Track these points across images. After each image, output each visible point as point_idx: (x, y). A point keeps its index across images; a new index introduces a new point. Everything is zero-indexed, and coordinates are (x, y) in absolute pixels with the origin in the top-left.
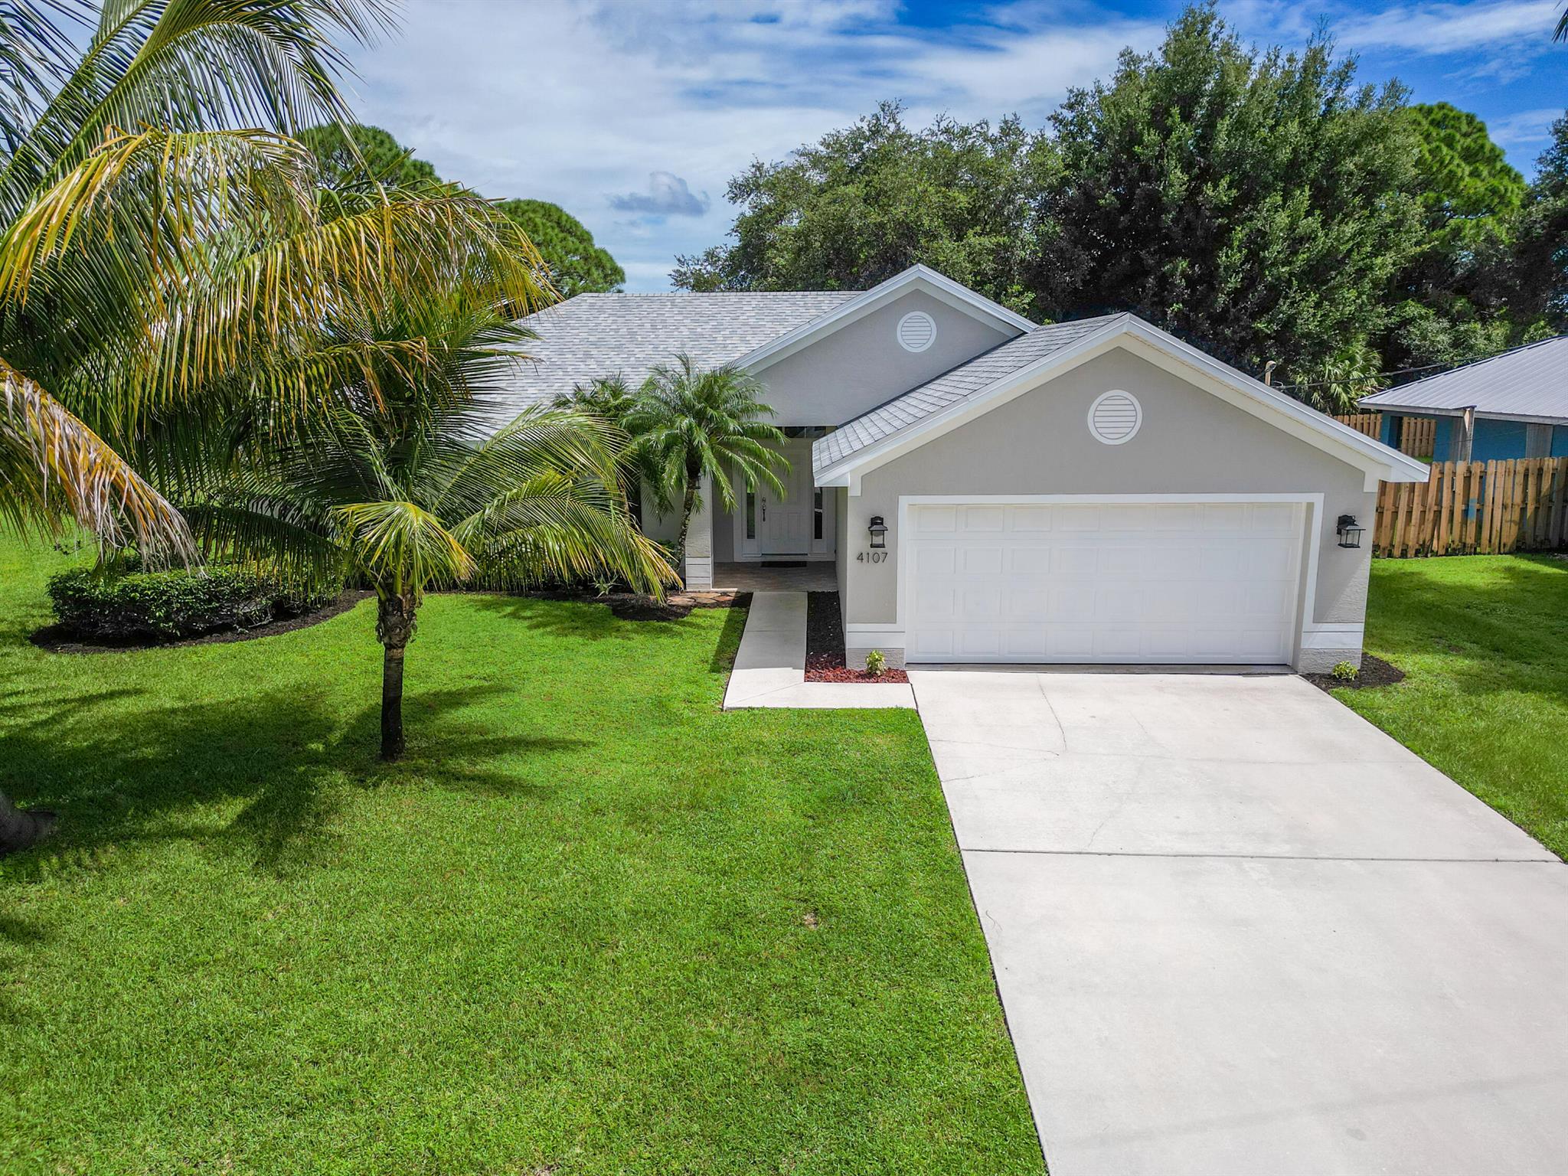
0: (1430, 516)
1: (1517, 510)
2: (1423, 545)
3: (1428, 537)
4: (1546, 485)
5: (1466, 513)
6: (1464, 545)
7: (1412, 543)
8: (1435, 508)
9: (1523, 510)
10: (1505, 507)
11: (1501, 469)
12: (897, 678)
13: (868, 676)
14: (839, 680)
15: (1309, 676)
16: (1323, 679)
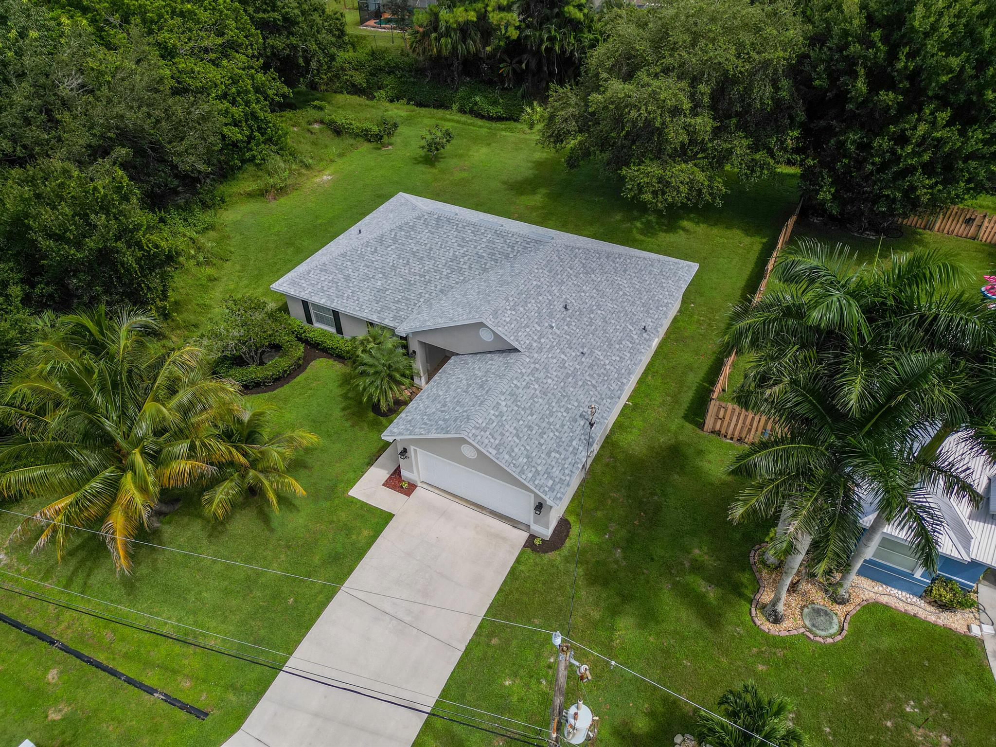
0: (746, 429)
2: (741, 438)
3: (744, 436)
5: (763, 433)
7: (737, 437)
12: (408, 492)
13: (401, 487)
14: (392, 487)
15: (530, 535)
16: (531, 539)
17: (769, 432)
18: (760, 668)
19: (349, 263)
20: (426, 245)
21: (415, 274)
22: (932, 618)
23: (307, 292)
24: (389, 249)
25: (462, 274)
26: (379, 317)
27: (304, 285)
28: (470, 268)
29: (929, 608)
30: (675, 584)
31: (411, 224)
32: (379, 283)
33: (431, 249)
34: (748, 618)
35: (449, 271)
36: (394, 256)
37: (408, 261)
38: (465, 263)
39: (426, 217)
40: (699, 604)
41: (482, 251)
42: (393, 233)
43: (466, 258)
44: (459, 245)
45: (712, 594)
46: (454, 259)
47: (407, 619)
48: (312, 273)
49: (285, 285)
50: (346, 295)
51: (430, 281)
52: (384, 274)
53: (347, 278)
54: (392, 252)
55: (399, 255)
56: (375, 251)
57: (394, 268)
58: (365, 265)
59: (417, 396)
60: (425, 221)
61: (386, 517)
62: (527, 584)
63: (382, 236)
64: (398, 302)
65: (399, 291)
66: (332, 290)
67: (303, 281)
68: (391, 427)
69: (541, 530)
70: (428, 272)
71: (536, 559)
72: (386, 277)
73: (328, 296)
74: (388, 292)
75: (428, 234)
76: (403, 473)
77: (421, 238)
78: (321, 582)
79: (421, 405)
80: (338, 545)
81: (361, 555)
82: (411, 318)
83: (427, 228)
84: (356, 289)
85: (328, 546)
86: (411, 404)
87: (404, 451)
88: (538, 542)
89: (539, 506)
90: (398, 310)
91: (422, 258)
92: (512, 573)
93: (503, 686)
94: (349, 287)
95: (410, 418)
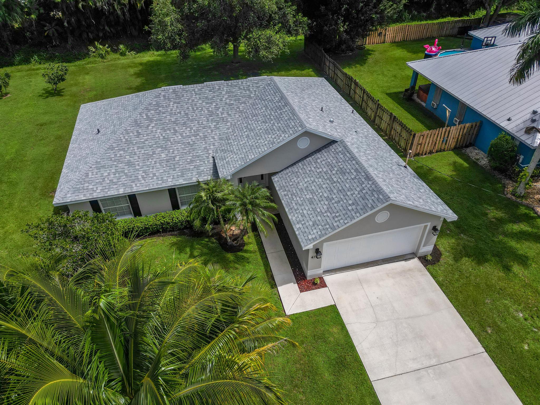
0: (434, 143)
1: (456, 139)
2: (430, 151)
3: (432, 149)
4: (465, 131)
5: (443, 141)
6: (441, 149)
7: (428, 151)
8: (435, 141)
9: (458, 138)
10: (453, 138)
11: (454, 129)
12: (323, 285)
13: (315, 284)
14: (308, 289)
15: (420, 258)
16: (423, 260)
17: (446, 139)
19: (122, 152)
20: (180, 113)
21: (189, 137)
23: (98, 191)
24: (150, 128)
25: (227, 122)
26: (185, 180)
27: (91, 187)
32: (163, 155)
33: (187, 114)
35: (215, 124)
36: (159, 131)
37: (175, 130)
38: (222, 113)
39: (163, 94)
41: (228, 101)
42: (144, 115)
43: (220, 110)
44: (207, 103)
46: (211, 114)
47: (434, 362)
48: (90, 174)
50: (140, 177)
51: (205, 137)
52: (161, 147)
53: (129, 164)
54: (154, 129)
55: (163, 129)
56: (139, 134)
57: (166, 139)
58: (138, 148)
59: (287, 210)
60: (164, 96)
61: (333, 309)
62: (456, 285)
63: (136, 121)
64: (192, 161)
65: (186, 153)
66: (123, 179)
67: (87, 185)
68: (301, 238)
69: (427, 249)
70: (198, 130)
71: (440, 269)
72: (165, 148)
73: (124, 185)
74: (177, 159)
75: (175, 105)
76: (310, 273)
77: (172, 110)
78: (352, 387)
79: (305, 212)
80: (329, 353)
81: (352, 347)
82: (219, 165)
83: (171, 101)
84: (145, 168)
85: (320, 360)
86: (290, 217)
87: (318, 252)
88: (430, 258)
89: (435, 229)
90: (197, 167)
91: (185, 123)
92: (441, 285)
93: (528, 351)
94: (138, 170)
95: (311, 223)
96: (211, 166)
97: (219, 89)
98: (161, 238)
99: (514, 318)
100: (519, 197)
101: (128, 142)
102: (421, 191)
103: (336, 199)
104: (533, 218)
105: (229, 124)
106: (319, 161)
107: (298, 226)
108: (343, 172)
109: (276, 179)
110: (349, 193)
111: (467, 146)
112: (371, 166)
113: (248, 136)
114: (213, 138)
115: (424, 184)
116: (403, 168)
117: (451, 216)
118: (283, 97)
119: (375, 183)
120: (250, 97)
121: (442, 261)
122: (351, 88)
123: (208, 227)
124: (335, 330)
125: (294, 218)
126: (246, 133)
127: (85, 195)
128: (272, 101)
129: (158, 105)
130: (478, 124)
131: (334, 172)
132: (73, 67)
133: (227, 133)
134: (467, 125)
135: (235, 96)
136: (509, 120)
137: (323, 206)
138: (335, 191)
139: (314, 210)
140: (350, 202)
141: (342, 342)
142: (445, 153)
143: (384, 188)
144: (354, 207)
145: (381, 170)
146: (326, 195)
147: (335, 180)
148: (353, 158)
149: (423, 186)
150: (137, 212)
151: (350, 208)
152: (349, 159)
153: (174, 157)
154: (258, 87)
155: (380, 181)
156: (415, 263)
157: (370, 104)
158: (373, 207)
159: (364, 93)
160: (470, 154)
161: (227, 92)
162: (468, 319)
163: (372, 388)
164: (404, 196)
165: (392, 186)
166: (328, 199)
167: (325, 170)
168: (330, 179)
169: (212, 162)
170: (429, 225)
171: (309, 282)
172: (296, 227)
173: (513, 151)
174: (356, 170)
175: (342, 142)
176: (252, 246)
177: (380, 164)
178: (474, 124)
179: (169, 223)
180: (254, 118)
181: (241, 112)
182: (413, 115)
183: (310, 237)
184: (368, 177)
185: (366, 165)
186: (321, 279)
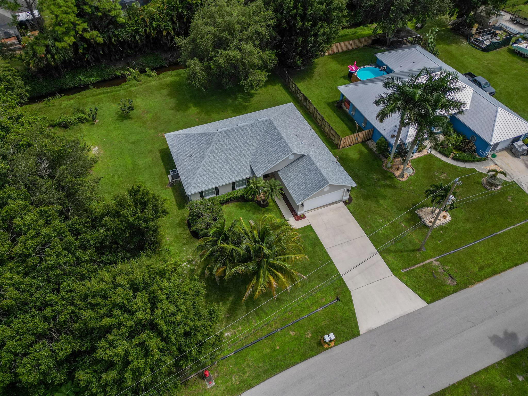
3: (351, 143)
4: (366, 134)
6: (355, 143)
7: (349, 145)
8: (352, 140)
9: (363, 137)
10: (361, 137)
11: (361, 133)
12: (305, 217)
13: (301, 217)
14: (299, 219)
15: (343, 202)
16: (345, 202)
17: (357, 138)
18: (411, 188)
19: (209, 167)
20: (230, 144)
21: (237, 156)
22: (421, 155)
23: (204, 187)
24: (219, 153)
25: (253, 146)
26: (240, 177)
27: (200, 185)
28: (253, 142)
29: (419, 154)
30: (379, 186)
31: (217, 140)
32: (228, 167)
33: (234, 144)
34: (399, 181)
35: (247, 148)
36: (223, 154)
37: (230, 153)
38: (250, 142)
39: (220, 134)
40: (389, 186)
41: (251, 135)
42: (214, 147)
43: (249, 140)
44: (242, 137)
45: (388, 182)
46: (245, 143)
47: (347, 240)
48: (198, 179)
49: (192, 190)
50: (220, 178)
51: (244, 155)
52: (226, 162)
53: (214, 172)
54: (221, 154)
55: (224, 153)
56: (214, 157)
57: (227, 158)
58: (216, 164)
59: (288, 188)
60: (221, 136)
61: (310, 227)
62: (357, 212)
63: (211, 151)
64: (241, 168)
65: (237, 164)
66: (213, 180)
67: (198, 184)
68: (296, 200)
69: (346, 198)
70: (241, 152)
71: (351, 206)
72: (228, 163)
73: (214, 183)
74: (234, 168)
75: (227, 140)
76: (299, 213)
77: (226, 143)
78: (319, 252)
79: (296, 189)
80: (310, 242)
81: (318, 239)
82: (254, 170)
83: (225, 138)
84: (221, 174)
85: (307, 244)
86: (290, 192)
87: (302, 205)
88: (347, 202)
89: (348, 190)
90: (244, 171)
91: (234, 149)
92: (351, 212)
93: (381, 233)
94: (218, 175)
95: (299, 194)
96: (250, 169)
97: (246, 129)
98: (231, 204)
99: (378, 222)
100: (388, 168)
101: (211, 162)
102: (342, 175)
103: (308, 183)
104: (392, 178)
105: (254, 147)
106: (299, 164)
107: (294, 195)
108: (310, 170)
109: (280, 173)
110: (313, 180)
111: (368, 140)
112: (321, 167)
113: (265, 154)
114: (248, 155)
115: (344, 170)
116: (335, 163)
117: (354, 185)
118: (279, 133)
119: (323, 176)
120: (262, 132)
121: (353, 202)
122: (306, 103)
123: (250, 197)
124: (311, 234)
125: (292, 192)
126: (264, 153)
127: (199, 189)
128: (273, 134)
129: (219, 141)
130: (372, 130)
131: (306, 170)
132: (122, 91)
133: (254, 152)
134: (367, 131)
135: (254, 132)
136: (385, 130)
137: (303, 187)
138: (307, 179)
139: (300, 188)
140: (314, 184)
141: (314, 237)
142: (357, 145)
143: (327, 178)
144: (316, 186)
145: (325, 167)
146: (304, 181)
147: (307, 174)
148: (314, 164)
149: (343, 171)
150: (218, 193)
151: (314, 187)
152: (312, 164)
153: (233, 167)
154: (264, 125)
155: (325, 175)
156: (341, 204)
157: (318, 116)
158: (323, 186)
159: (315, 109)
160: (369, 145)
161: (250, 130)
162: (360, 224)
163: (326, 251)
164: (334, 180)
165: (330, 176)
166: (305, 183)
167: (302, 169)
168: (305, 174)
169: (250, 167)
170: (346, 189)
171: (299, 217)
172: (293, 196)
173: (385, 146)
174: (315, 170)
175: (308, 155)
176: (271, 204)
177: (325, 164)
178: (370, 130)
179: (233, 197)
180: (266, 144)
181: (258, 140)
182: (341, 119)
183: (299, 200)
184: (320, 173)
185: (319, 167)
186: (304, 215)
